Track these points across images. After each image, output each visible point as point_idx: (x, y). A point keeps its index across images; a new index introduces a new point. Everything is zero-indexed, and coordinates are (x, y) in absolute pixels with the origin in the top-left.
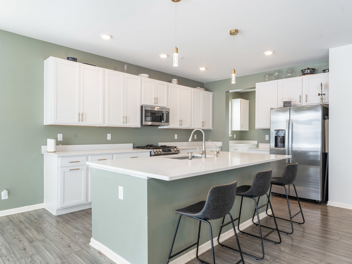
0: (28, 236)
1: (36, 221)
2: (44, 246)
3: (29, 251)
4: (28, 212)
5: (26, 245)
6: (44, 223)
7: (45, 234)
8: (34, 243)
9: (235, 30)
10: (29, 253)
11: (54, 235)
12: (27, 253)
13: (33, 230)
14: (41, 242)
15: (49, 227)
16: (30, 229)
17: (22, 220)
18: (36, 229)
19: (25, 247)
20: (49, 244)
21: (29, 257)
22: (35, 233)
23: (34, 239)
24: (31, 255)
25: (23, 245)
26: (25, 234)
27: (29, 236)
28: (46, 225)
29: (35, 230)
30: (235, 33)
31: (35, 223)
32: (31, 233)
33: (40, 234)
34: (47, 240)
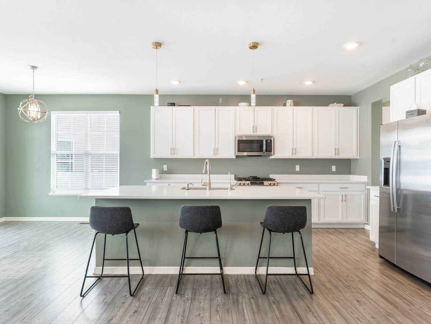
9: (253, 43)
30: (254, 46)
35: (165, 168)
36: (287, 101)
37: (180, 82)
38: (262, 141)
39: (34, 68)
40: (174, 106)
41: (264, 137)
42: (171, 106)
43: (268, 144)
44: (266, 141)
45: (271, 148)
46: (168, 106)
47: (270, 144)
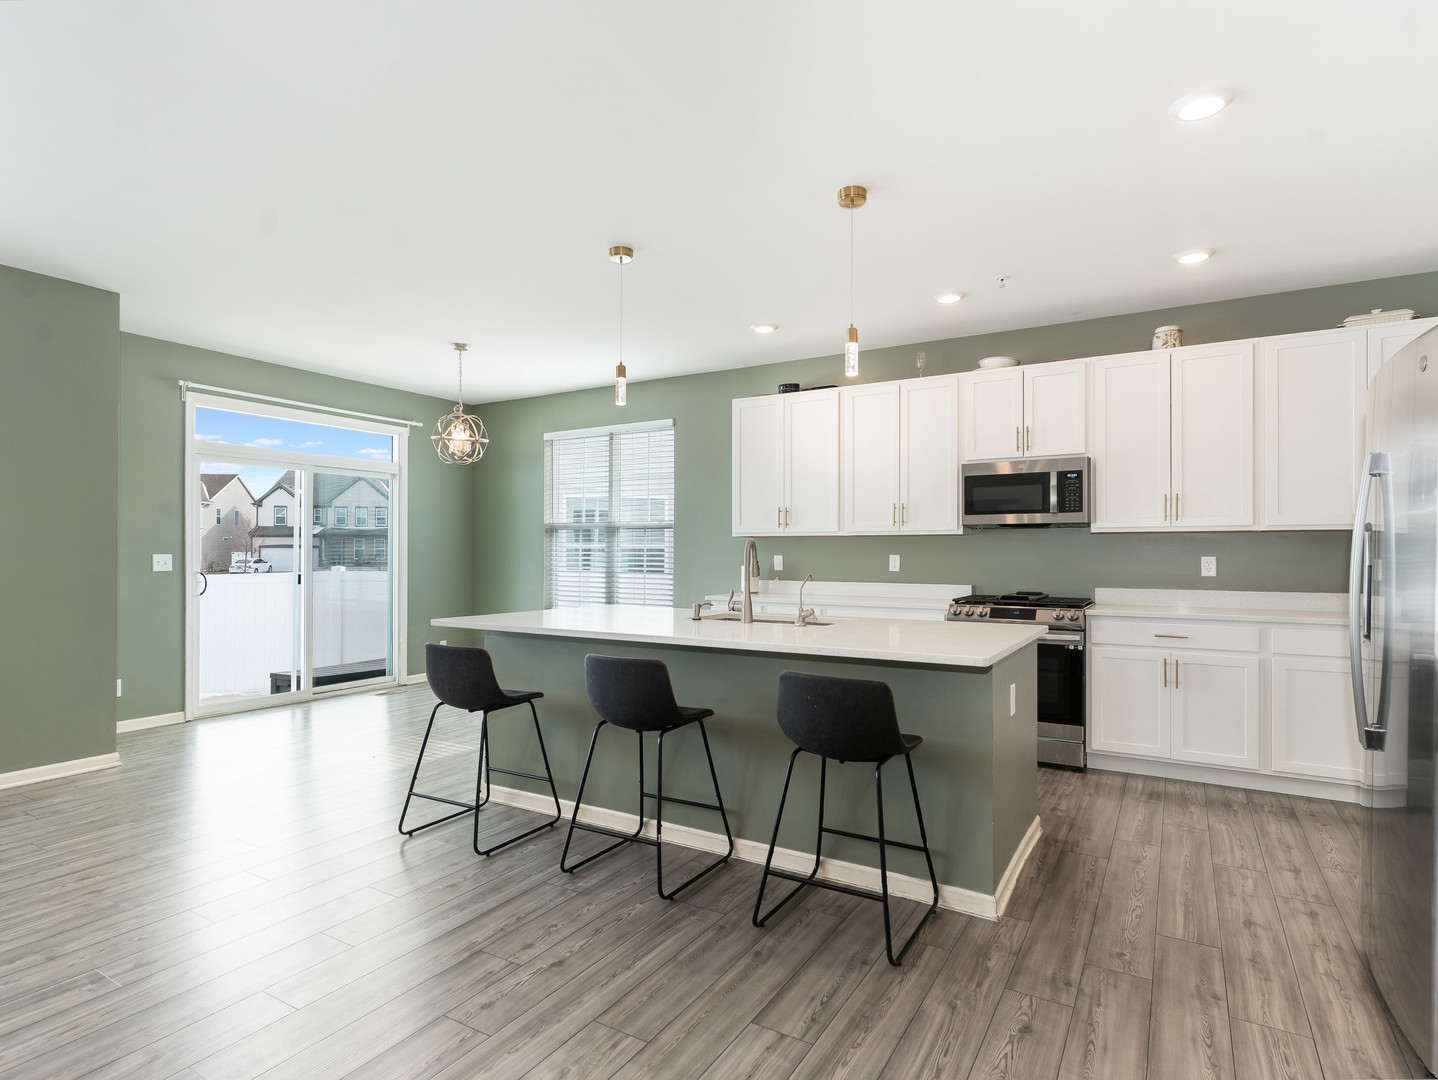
35: (778, 562)
36: (1157, 330)
37: (776, 327)
38: (1047, 475)
39: (460, 347)
40: (798, 391)
41: (1053, 462)
42: (786, 392)
43: (1070, 484)
44: (1062, 476)
45: (1081, 497)
46: (780, 393)
47: (1075, 483)
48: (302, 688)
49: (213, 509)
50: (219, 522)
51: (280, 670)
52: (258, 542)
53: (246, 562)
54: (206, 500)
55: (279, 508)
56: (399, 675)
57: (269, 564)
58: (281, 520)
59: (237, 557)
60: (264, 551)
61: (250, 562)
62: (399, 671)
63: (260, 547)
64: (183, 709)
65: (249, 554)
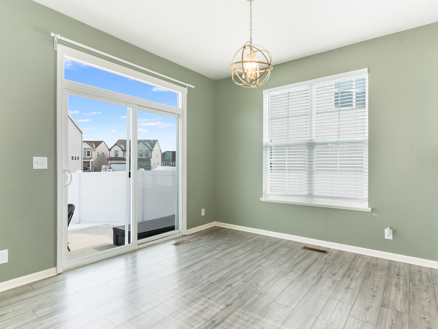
0: (387, 296)
1: (417, 283)
2: (393, 321)
3: (370, 314)
4: (420, 267)
5: (374, 305)
6: (426, 292)
7: (411, 307)
8: (385, 310)
10: (366, 317)
11: (422, 316)
12: (365, 316)
13: (401, 292)
14: (394, 314)
15: (428, 300)
16: (400, 288)
17: (402, 273)
18: (407, 293)
19: (371, 307)
20: (403, 323)
21: (361, 322)
22: (400, 296)
23: (391, 304)
24: (367, 321)
25: (372, 303)
26: (387, 292)
27: (389, 297)
28: (426, 296)
29: (404, 294)
31: (415, 284)
32: (396, 294)
33: (404, 303)
34: (406, 317)
48: (131, 242)
49: (96, 152)
50: (98, 156)
51: (118, 225)
52: (110, 162)
53: (106, 168)
54: (94, 149)
55: (116, 151)
56: (183, 229)
57: (113, 169)
58: (116, 155)
59: (103, 167)
60: (112, 165)
61: (107, 168)
62: (183, 227)
63: (110, 164)
64: (55, 265)
65: (107, 166)
